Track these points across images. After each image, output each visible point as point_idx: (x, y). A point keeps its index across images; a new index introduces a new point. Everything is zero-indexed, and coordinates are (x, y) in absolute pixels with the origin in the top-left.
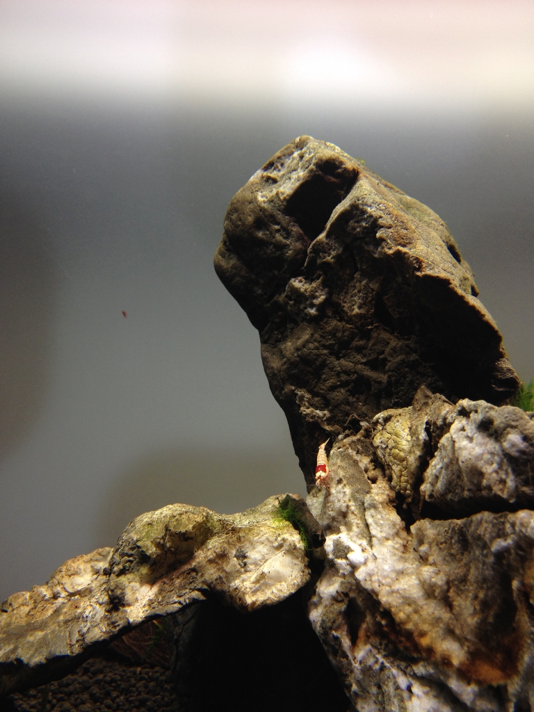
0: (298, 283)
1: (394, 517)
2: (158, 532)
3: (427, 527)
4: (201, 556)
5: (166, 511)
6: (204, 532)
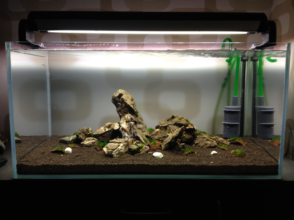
0: (119, 103)
1: (126, 123)
2: (108, 125)
3: (128, 123)
4: (111, 126)
5: (108, 123)
6: (111, 125)
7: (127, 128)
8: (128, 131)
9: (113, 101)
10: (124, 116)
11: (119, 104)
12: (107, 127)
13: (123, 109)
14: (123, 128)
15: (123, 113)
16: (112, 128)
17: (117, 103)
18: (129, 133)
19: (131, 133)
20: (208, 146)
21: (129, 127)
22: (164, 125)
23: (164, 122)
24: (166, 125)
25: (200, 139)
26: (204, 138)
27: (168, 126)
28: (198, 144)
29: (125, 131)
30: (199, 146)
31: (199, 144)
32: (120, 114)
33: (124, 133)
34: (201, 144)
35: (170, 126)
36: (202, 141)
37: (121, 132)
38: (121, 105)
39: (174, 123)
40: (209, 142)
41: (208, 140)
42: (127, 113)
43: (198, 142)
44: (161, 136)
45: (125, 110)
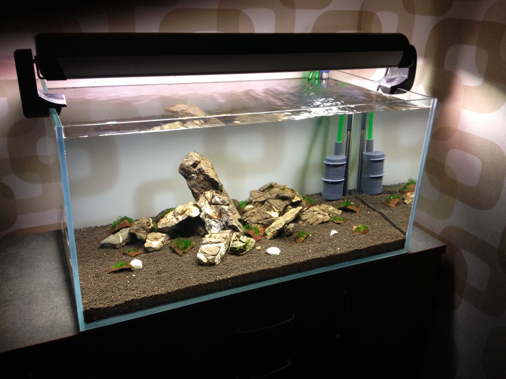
1: (209, 205)
2: (181, 211)
3: (213, 206)
6: (186, 210)
7: (214, 214)
8: (216, 217)
9: (182, 171)
10: (202, 193)
11: (193, 177)
12: (179, 214)
13: (199, 183)
14: (207, 214)
15: (200, 189)
16: (188, 214)
17: (190, 175)
18: (217, 220)
19: (220, 220)
20: (320, 221)
21: (216, 211)
22: (259, 200)
23: (258, 195)
24: (263, 199)
25: (309, 214)
26: (314, 211)
27: (266, 200)
28: (306, 220)
29: (210, 217)
30: (308, 222)
31: (308, 221)
32: (195, 191)
33: (208, 221)
34: (311, 221)
35: (270, 201)
36: (312, 217)
37: (204, 219)
38: (196, 177)
39: (274, 195)
40: (320, 216)
41: (319, 213)
42: (207, 189)
43: (307, 218)
44: (260, 218)
45: (204, 185)
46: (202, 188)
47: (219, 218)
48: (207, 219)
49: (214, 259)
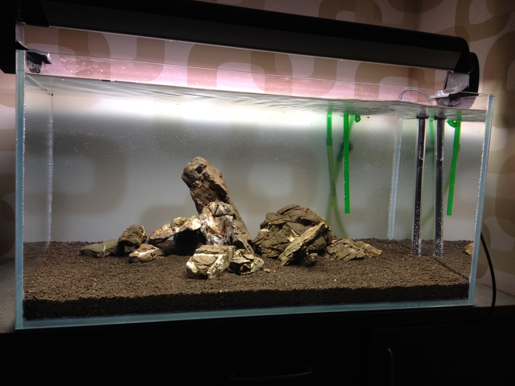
0: (197, 182)
1: (213, 218)
2: (179, 221)
4: (185, 224)
5: (179, 218)
6: (186, 221)
7: (217, 228)
8: (219, 232)
9: (185, 177)
10: (207, 205)
13: (204, 192)
14: (209, 228)
15: (204, 200)
16: (187, 226)
17: (194, 182)
18: (220, 236)
19: (224, 236)
20: (352, 257)
21: (220, 224)
22: (276, 222)
23: (276, 217)
24: (281, 222)
25: (339, 246)
26: (345, 244)
27: (285, 223)
28: (334, 253)
29: (213, 232)
30: (337, 257)
31: (337, 255)
32: (199, 202)
33: (210, 237)
34: (341, 255)
35: (289, 223)
36: (342, 250)
37: (205, 234)
38: (201, 184)
39: (294, 218)
40: (352, 250)
41: (351, 247)
42: (212, 200)
43: (335, 251)
44: (275, 242)
45: (209, 195)
46: (207, 198)
47: (223, 234)
48: (208, 234)
49: (206, 270)
